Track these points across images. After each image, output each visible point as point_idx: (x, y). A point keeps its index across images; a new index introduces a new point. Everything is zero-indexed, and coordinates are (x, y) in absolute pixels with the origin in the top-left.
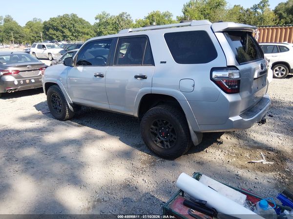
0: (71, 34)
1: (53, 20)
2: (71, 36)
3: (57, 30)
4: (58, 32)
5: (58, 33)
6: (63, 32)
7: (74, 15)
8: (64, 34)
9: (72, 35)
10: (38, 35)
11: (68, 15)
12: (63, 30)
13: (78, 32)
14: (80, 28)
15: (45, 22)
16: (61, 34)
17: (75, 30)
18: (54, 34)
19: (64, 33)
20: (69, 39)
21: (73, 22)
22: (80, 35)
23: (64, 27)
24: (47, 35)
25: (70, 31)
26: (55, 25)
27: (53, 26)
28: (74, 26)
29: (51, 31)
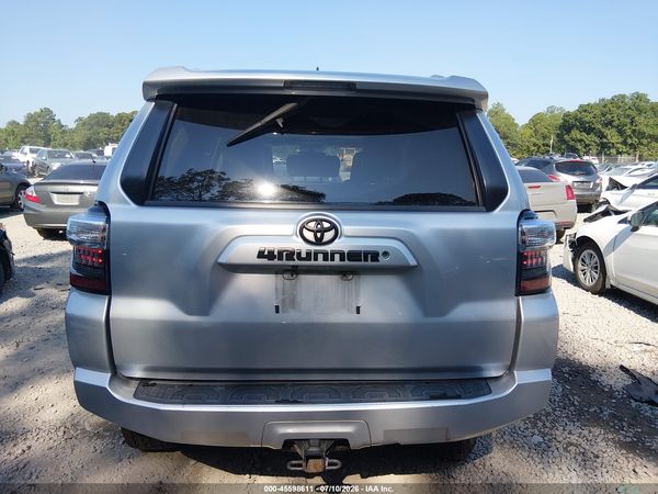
0: (621, 140)
1: (584, 109)
2: (619, 145)
3: (589, 130)
4: (592, 135)
5: (591, 138)
6: (602, 136)
7: (639, 97)
8: (605, 140)
9: (625, 143)
10: (546, 142)
11: (624, 96)
12: (603, 130)
13: (641, 135)
14: (647, 126)
15: (567, 115)
16: (598, 140)
17: (634, 131)
18: (581, 141)
19: (606, 137)
20: (613, 151)
21: (634, 113)
22: (645, 141)
23: (609, 124)
24: (565, 142)
25: (621, 132)
26: (587, 119)
27: (582, 123)
28: (632, 123)
29: (576, 134)
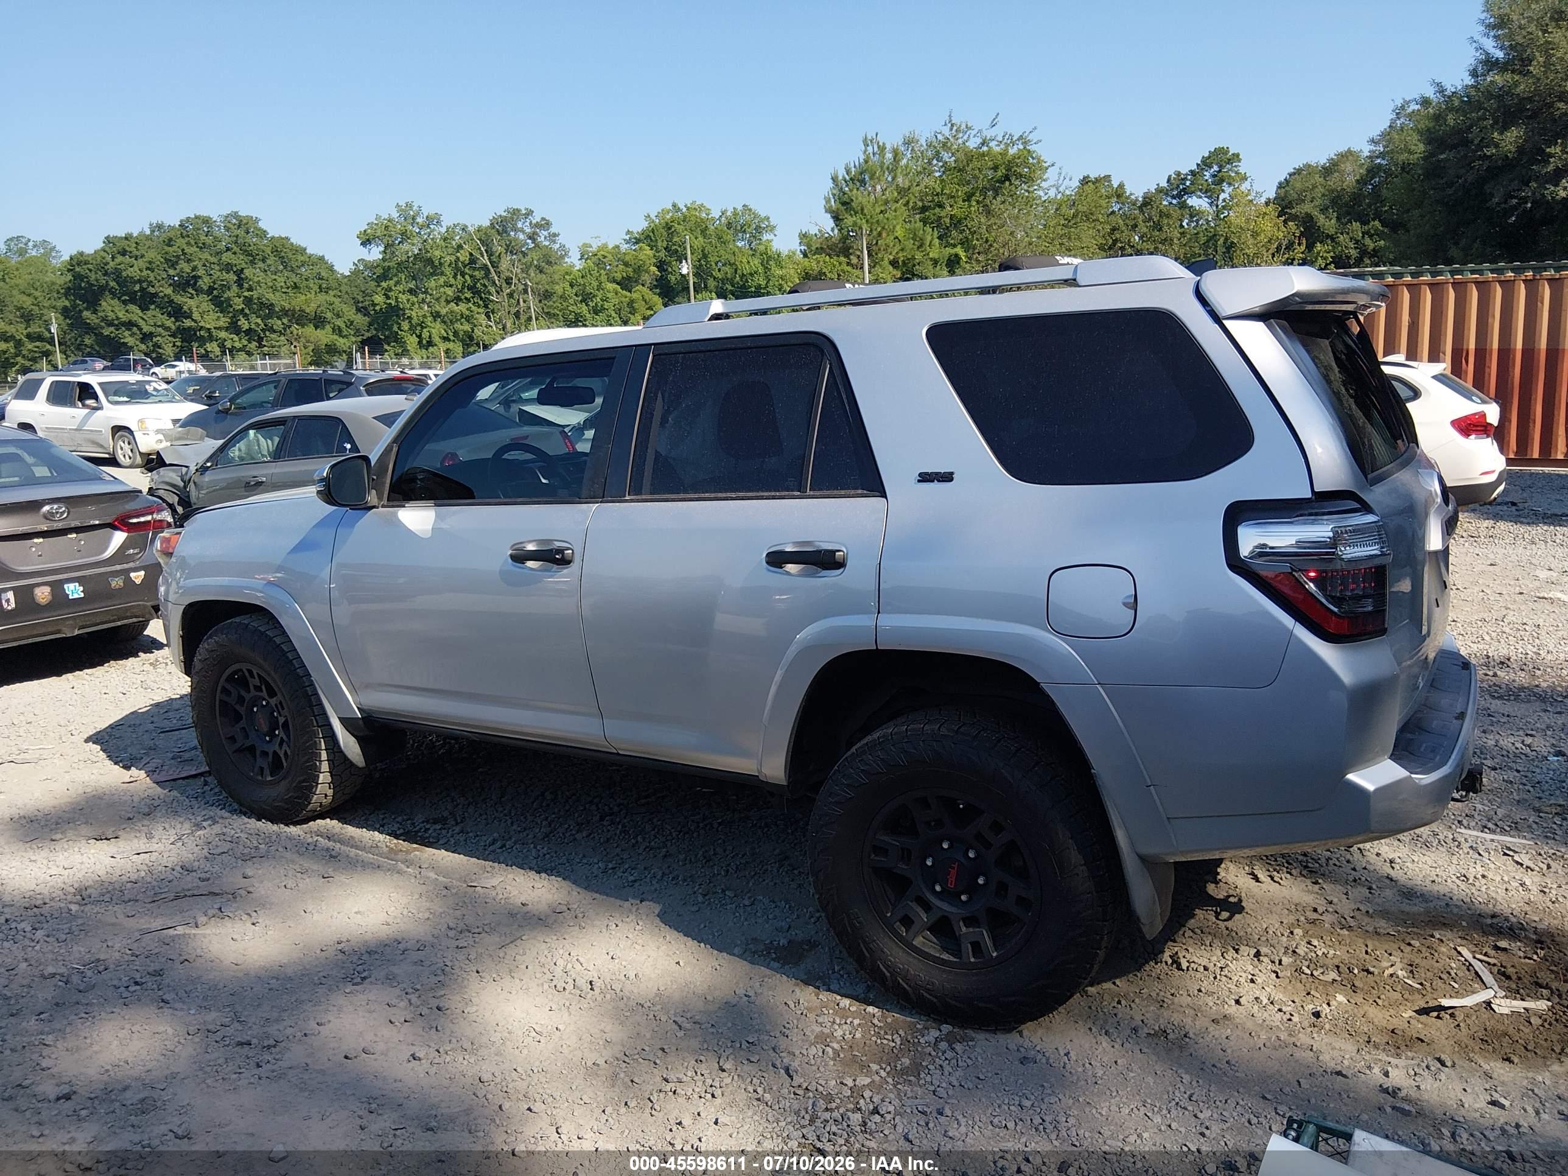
0: (224, 321)
1: (119, 247)
2: (223, 334)
3: (145, 300)
4: (153, 312)
5: (152, 319)
6: (178, 313)
7: (243, 225)
8: (188, 323)
9: (234, 328)
10: (34, 329)
11: (207, 221)
12: (178, 299)
13: (267, 310)
14: (274, 289)
15: (78, 261)
16: (169, 323)
17: (248, 301)
18: (130, 325)
19: (189, 316)
20: (213, 347)
21: (239, 261)
22: (277, 324)
23: (188, 283)
24: (89, 329)
25: (221, 305)
26: (133, 272)
27: (122, 281)
28: (240, 282)
29: (111, 307)
